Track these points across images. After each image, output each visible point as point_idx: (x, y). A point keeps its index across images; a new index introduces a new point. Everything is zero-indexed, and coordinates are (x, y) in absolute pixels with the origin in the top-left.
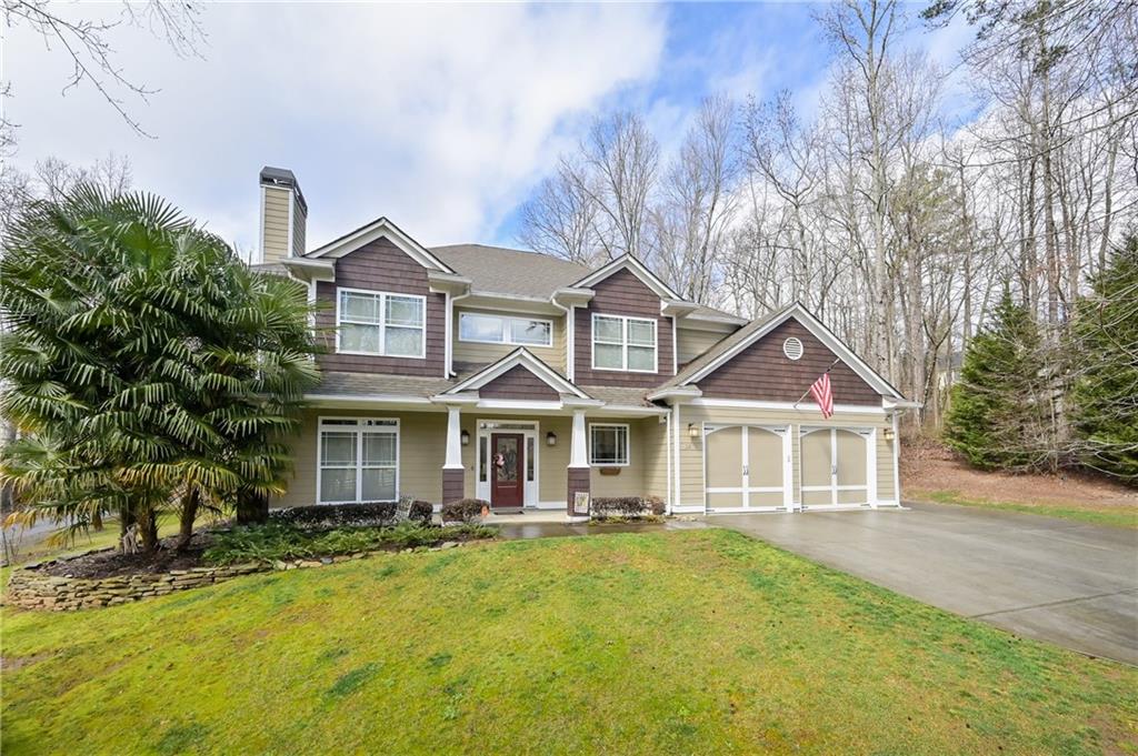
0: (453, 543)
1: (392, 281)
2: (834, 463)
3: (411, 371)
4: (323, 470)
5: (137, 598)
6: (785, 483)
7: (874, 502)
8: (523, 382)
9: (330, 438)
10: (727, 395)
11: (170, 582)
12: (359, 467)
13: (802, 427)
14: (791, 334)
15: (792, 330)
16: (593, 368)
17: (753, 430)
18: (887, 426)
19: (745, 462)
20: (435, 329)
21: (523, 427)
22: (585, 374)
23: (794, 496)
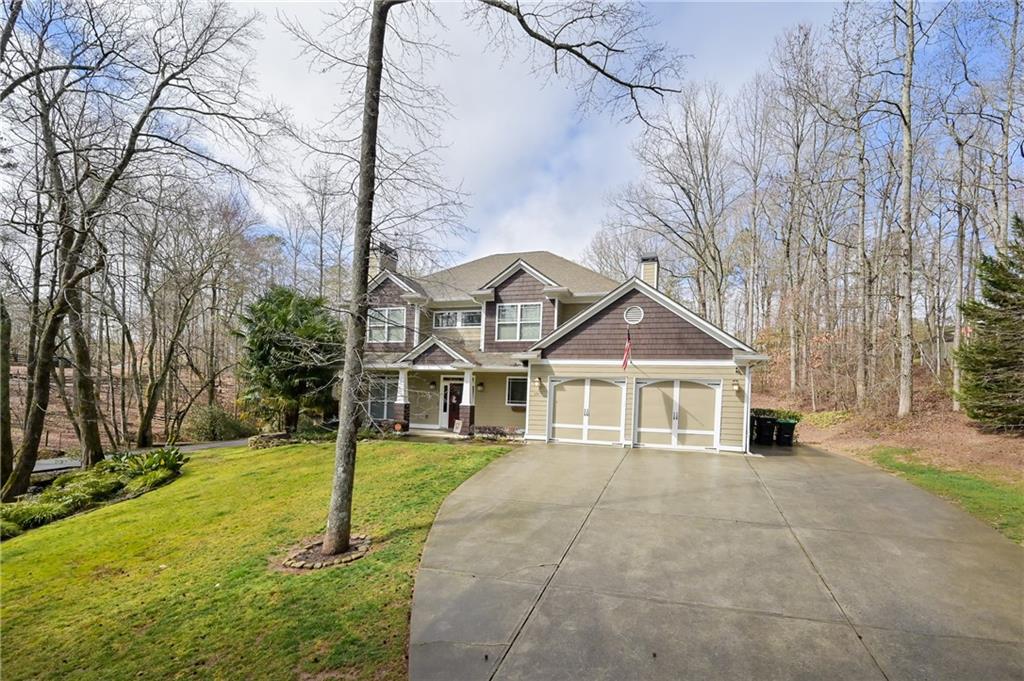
1: (391, 301)
2: (676, 409)
3: (398, 350)
4: (371, 402)
6: (622, 424)
7: (718, 446)
10: (570, 356)
12: (386, 402)
13: (637, 379)
15: (634, 300)
16: (496, 340)
17: (595, 382)
18: (736, 377)
19: (586, 406)
20: (410, 325)
22: (491, 345)
23: (625, 435)
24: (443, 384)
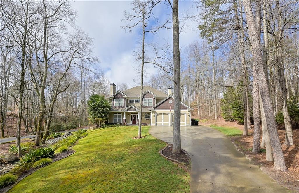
1: (120, 97)
3: (122, 108)
4: (114, 119)
7: (186, 125)
8: (132, 109)
9: (115, 115)
10: (159, 109)
12: (118, 119)
16: (143, 106)
17: (164, 114)
18: (188, 112)
19: (163, 118)
20: (125, 103)
21: (136, 114)
23: (170, 123)
24: (131, 115)
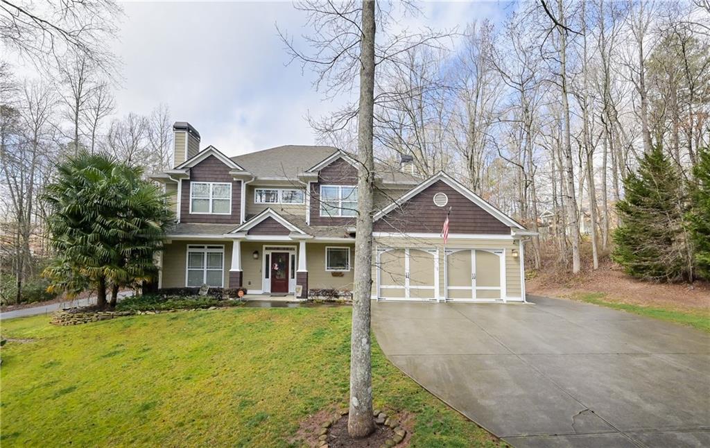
0: (214, 308)
1: (216, 176)
2: (474, 271)
3: (224, 221)
4: (189, 271)
5: (86, 322)
6: (435, 284)
7: (505, 298)
8: (271, 226)
9: (192, 254)
11: (97, 316)
12: (205, 270)
13: (446, 248)
14: (439, 191)
15: (440, 188)
16: (321, 216)
17: (413, 251)
18: (514, 247)
19: (407, 270)
20: (237, 199)
21: (287, 249)
22: (316, 219)
23: (440, 292)
24: (265, 253)
